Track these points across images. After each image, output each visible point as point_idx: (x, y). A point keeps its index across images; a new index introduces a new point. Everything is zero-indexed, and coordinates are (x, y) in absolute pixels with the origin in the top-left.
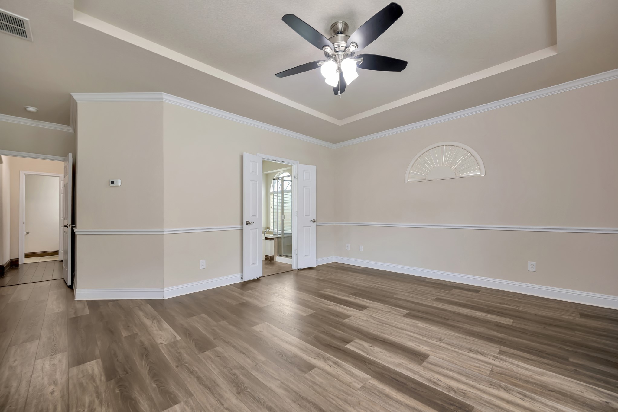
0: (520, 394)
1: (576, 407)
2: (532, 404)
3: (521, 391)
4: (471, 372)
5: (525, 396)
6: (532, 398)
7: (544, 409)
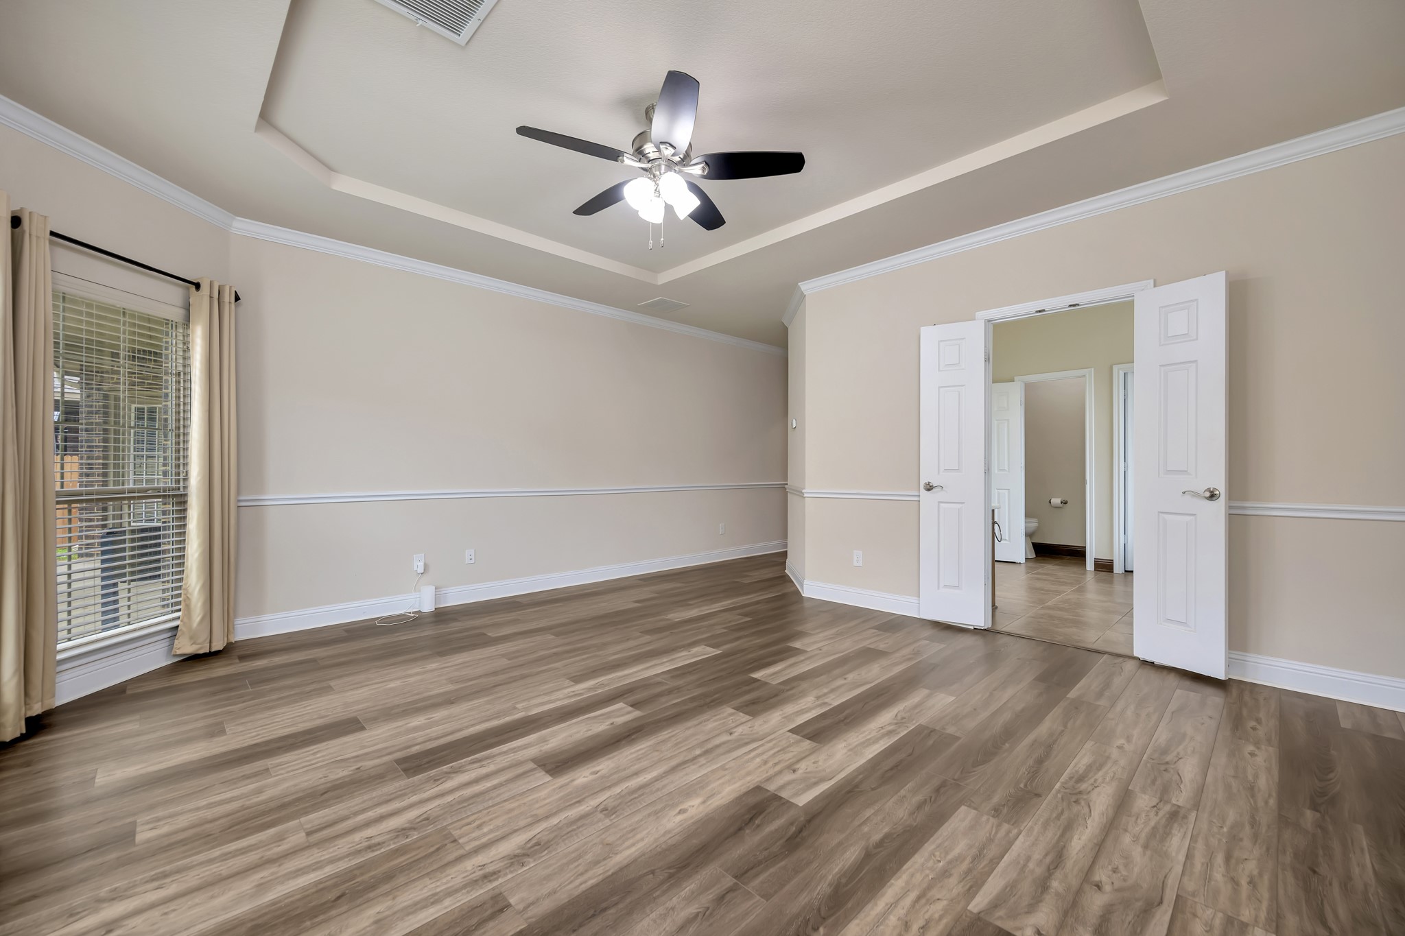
0: (379, 844)
1: (286, 901)
2: (352, 843)
3: (383, 850)
4: (475, 810)
5: (370, 848)
6: (359, 852)
7: (332, 853)
